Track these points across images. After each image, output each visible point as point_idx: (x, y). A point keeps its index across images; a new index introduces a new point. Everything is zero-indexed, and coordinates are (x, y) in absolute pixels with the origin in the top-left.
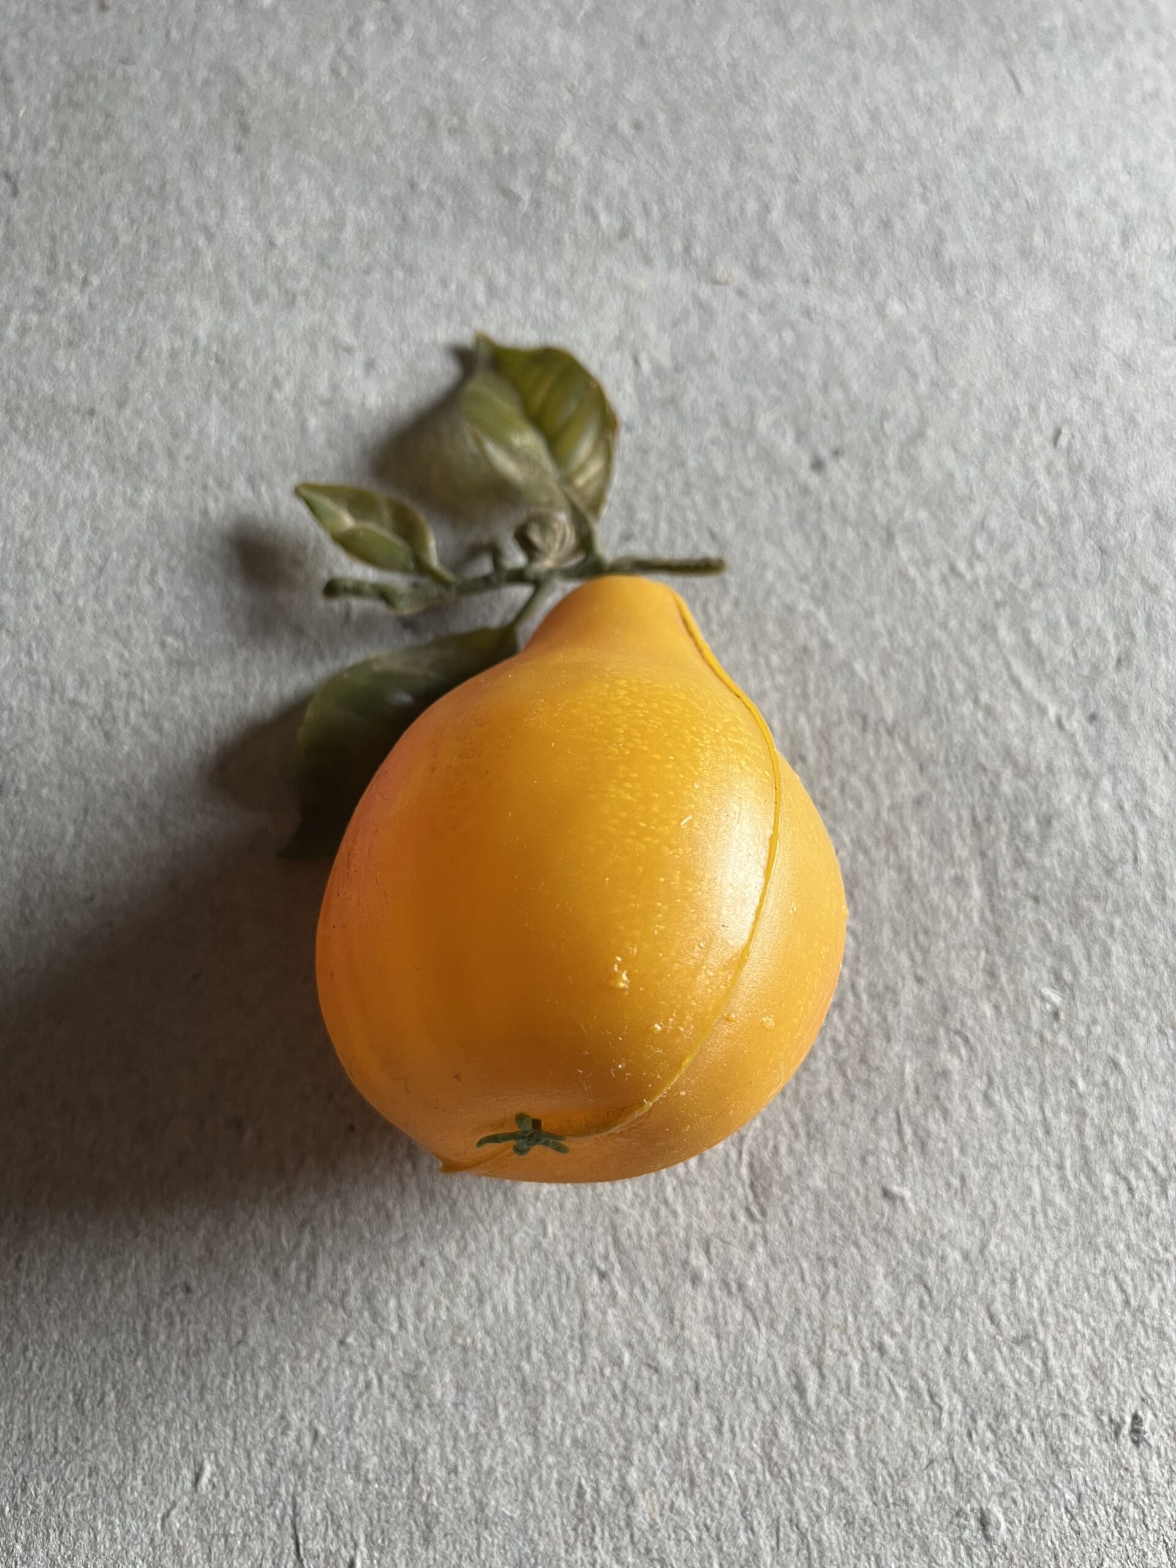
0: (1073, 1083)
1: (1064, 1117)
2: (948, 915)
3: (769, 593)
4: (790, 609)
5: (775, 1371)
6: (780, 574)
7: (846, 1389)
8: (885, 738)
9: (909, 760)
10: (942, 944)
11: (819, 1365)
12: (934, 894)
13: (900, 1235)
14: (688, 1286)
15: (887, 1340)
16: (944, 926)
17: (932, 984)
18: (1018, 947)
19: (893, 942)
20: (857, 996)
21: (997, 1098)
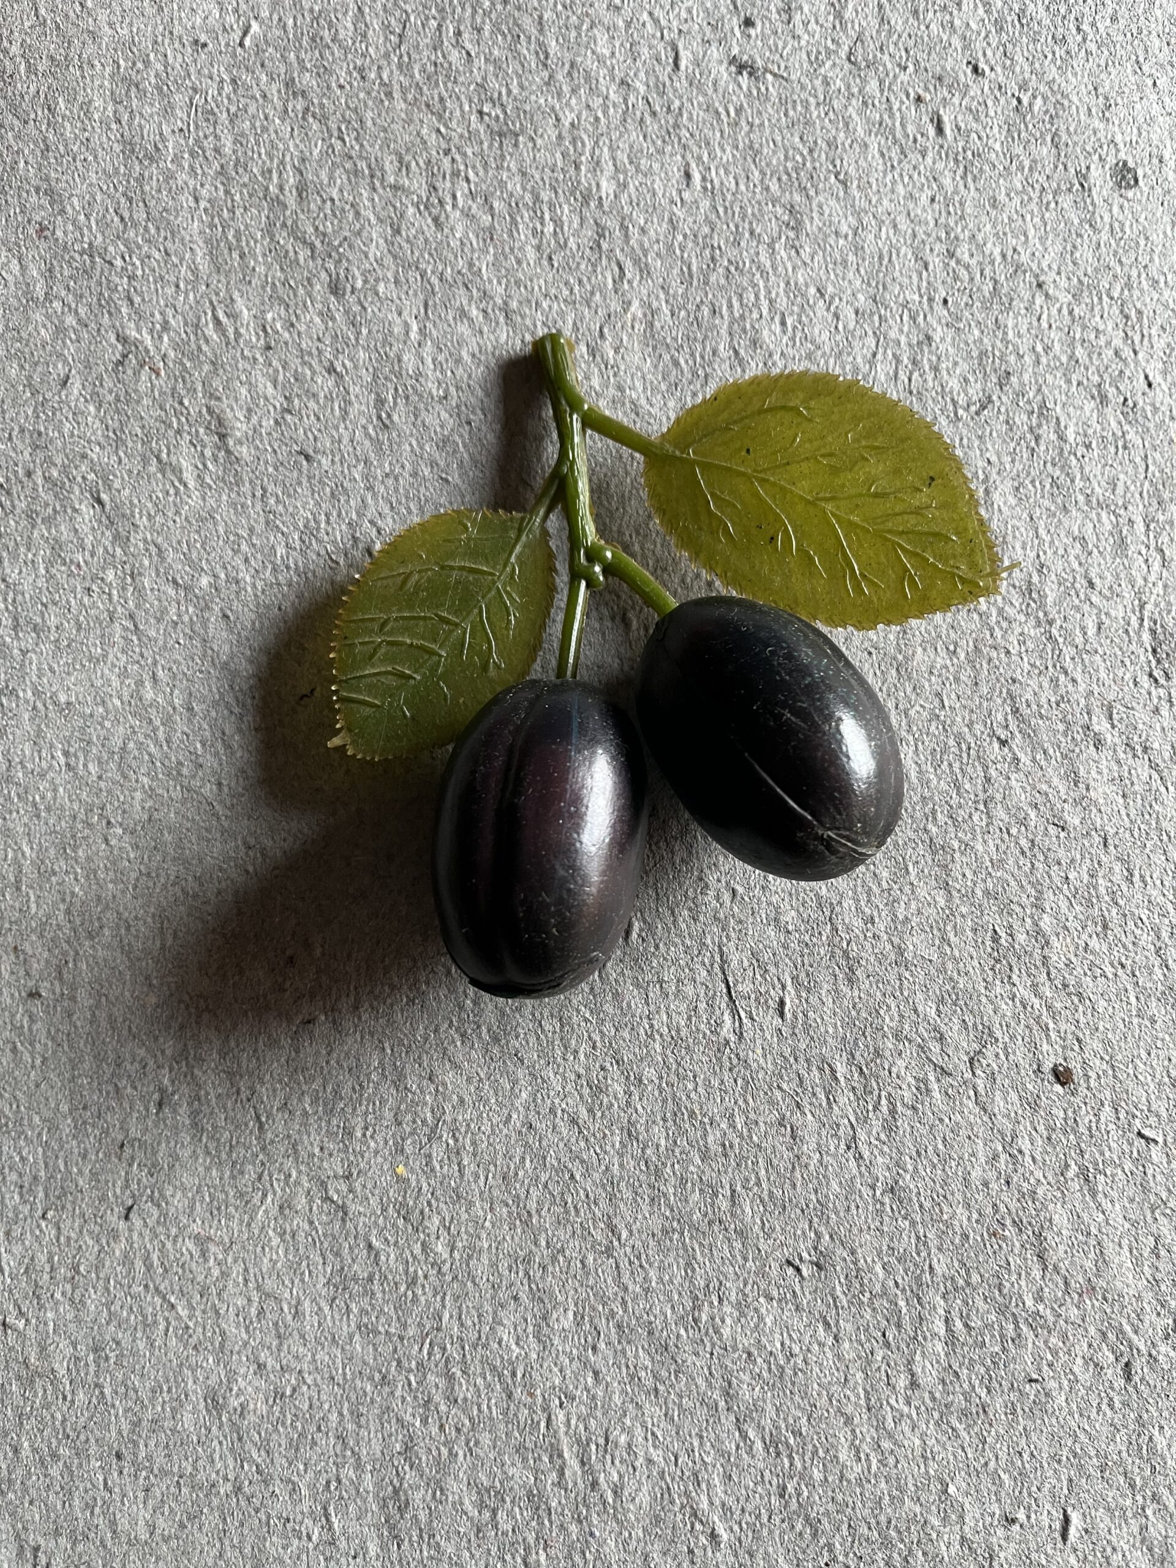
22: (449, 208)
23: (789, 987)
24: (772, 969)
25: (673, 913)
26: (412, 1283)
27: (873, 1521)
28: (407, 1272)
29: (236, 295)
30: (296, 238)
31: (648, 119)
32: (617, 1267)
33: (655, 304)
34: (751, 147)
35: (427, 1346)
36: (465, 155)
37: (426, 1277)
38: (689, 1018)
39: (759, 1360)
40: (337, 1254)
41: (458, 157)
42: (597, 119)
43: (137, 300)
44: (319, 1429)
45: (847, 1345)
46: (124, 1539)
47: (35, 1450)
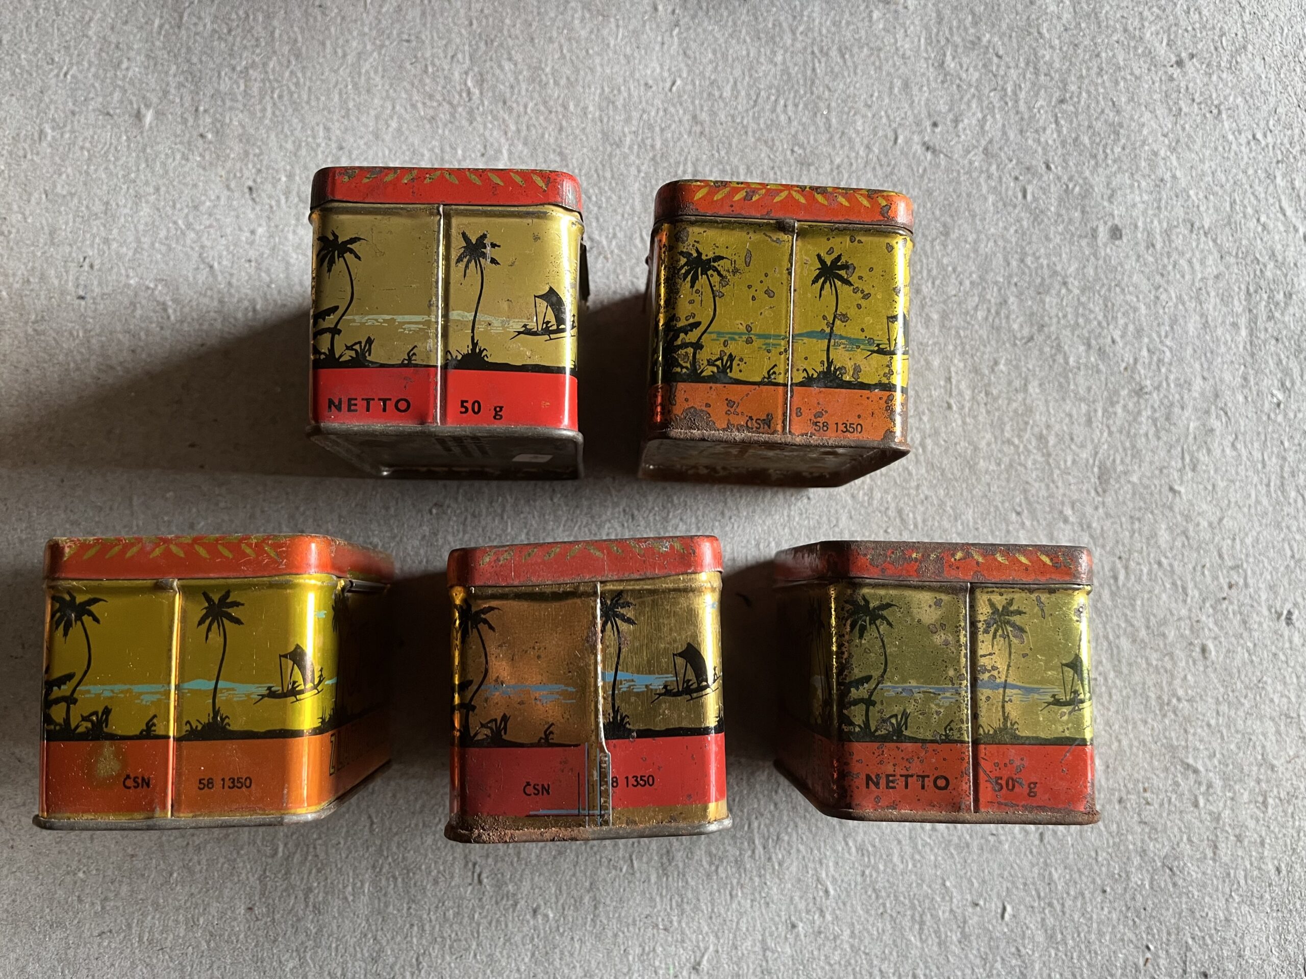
0: (1282, 443)
1: (1274, 460)
2: (1226, 343)
3: (1144, 143)
4: (1156, 154)
5: (1103, 567)
6: (1152, 132)
7: (1139, 580)
8: (1203, 239)
9: (1215, 252)
10: (1220, 360)
11: (1126, 568)
12: (1219, 331)
13: (1177, 510)
14: (1061, 525)
15: (1163, 560)
16: (1223, 349)
17: (1211, 381)
18: (1263, 366)
19: (1192, 356)
20: (1168, 385)
21: (1239, 446)
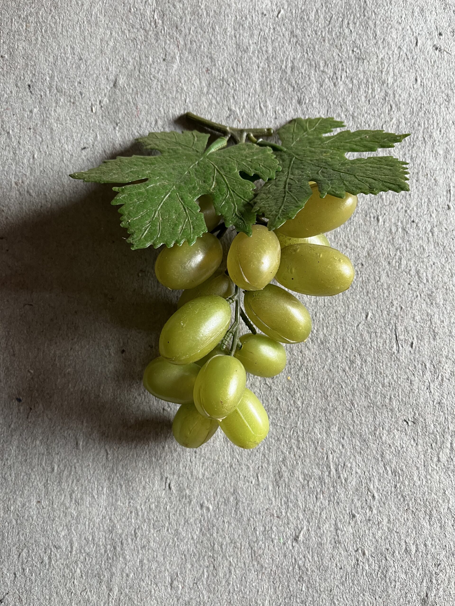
22: (339, 80)
23: (415, 339)
24: (410, 333)
25: (382, 311)
26: (289, 412)
27: (422, 499)
28: (288, 409)
29: (268, 100)
30: (289, 84)
31: (406, 60)
32: (353, 415)
33: (401, 120)
34: (437, 74)
35: (292, 431)
36: (346, 64)
37: (294, 411)
38: (383, 344)
39: (393, 448)
40: (267, 401)
41: (344, 64)
42: (390, 58)
43: (236, 98)
44: (257, 451)
45: (420, 446)
46: (195, 477)
47: (169, 448)
